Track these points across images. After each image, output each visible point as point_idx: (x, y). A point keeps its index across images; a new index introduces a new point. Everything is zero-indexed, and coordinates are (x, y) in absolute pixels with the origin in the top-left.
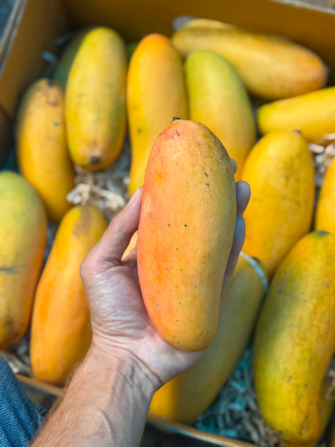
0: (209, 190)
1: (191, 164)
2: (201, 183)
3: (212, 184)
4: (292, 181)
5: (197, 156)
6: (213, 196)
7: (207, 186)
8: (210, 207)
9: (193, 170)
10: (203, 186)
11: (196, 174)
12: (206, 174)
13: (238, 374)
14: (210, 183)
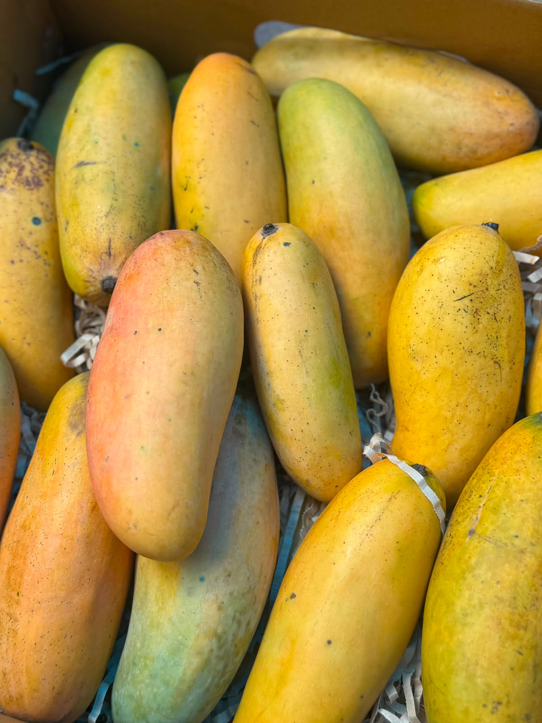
0: (198, 290)
1: (175, 259)
2: (187, 279)
3: (203, 284)
4: (484, 319)
5: (184, 252)
6: (203, 298)
7: (195, 285)
8: (198, 310)
9: (176, 265)
10: (190, 284)
11: (180, 269)
12: (195, 271)
13: (393, 693)
14: (200, 282)
